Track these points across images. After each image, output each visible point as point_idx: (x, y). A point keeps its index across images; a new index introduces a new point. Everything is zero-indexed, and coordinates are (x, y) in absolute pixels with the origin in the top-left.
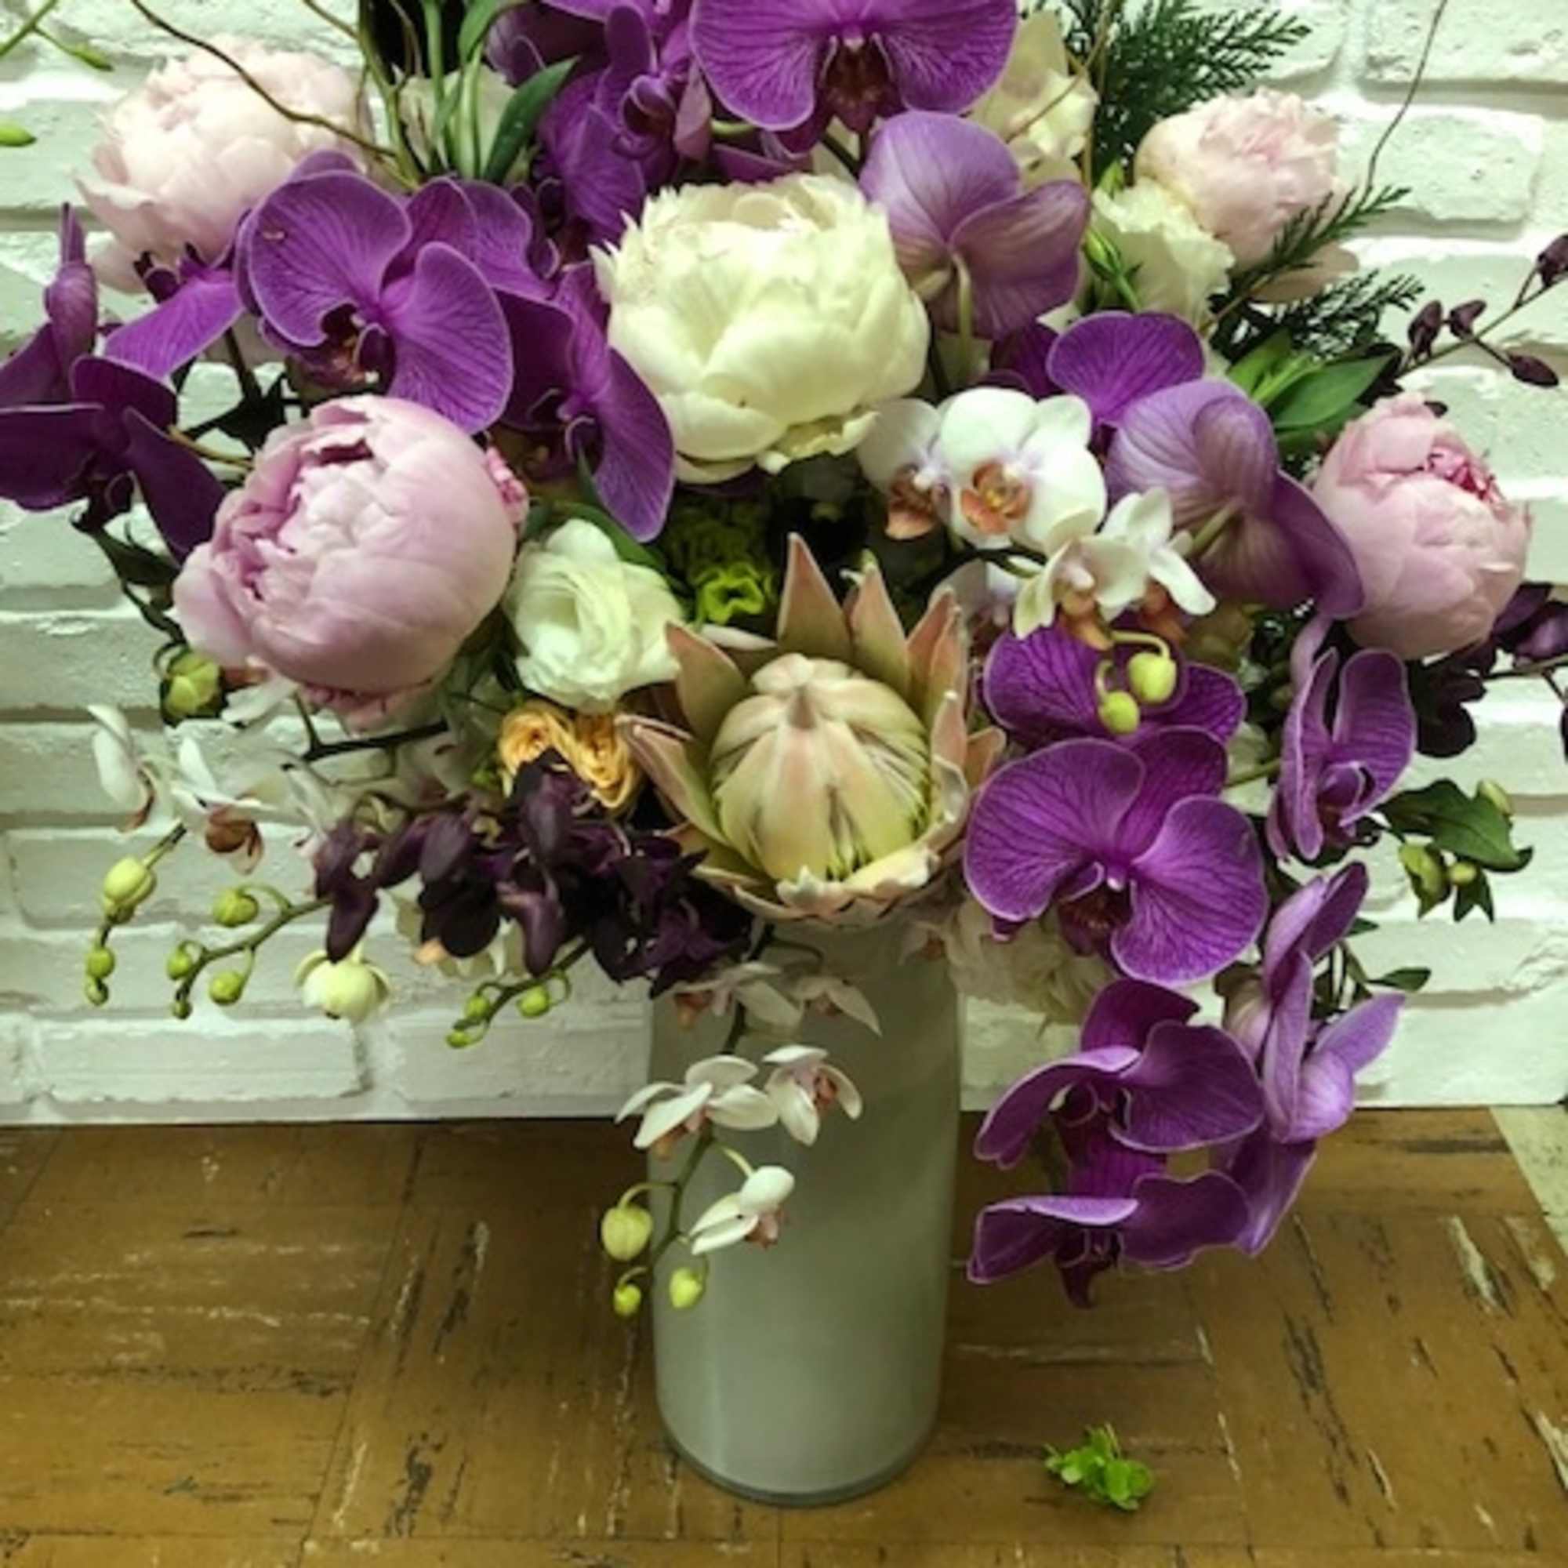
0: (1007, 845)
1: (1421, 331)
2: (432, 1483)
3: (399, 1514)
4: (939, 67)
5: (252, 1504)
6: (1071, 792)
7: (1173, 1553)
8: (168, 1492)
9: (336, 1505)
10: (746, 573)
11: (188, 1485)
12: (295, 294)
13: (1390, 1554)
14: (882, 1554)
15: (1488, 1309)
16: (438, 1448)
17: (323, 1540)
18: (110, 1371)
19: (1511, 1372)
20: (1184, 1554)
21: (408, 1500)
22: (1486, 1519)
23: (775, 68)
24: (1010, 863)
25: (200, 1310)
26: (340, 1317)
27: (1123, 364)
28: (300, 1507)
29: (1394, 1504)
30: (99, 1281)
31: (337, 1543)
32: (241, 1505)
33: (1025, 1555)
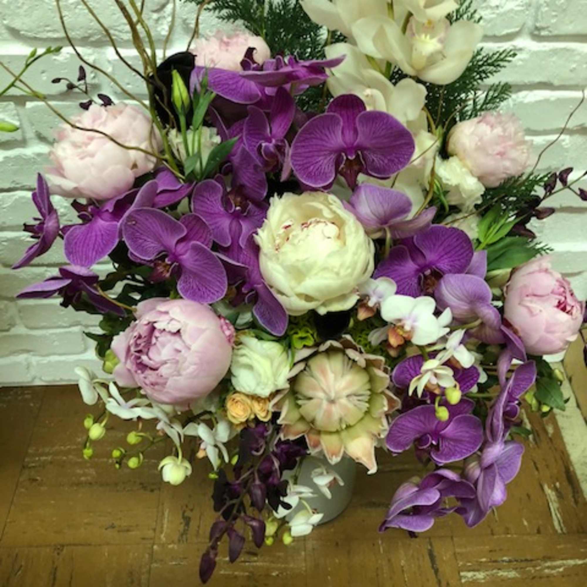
0: (399, 432)
1: (548, 188)
2: (191, 523)
3: (182, 535)
4: (383, 161)
5: (133, 533)
6: (422, 418)
7: (428, 540)
8: (106, 529)
9: (162, 533)
10: (307, 332)
11: (113, 527)
12: (140, 241)
13: (495, 537)
14: (337, 544)
15: (531, 445)
16: (192, 510)
17: (159, 545)
18: (79, 484)
19: (537, 469)
20: (432, 540)
21: (184, 530)
22: (526, 523)
23: (320, 163)
24: (400, 436)
25: (105, 460)
26: (153, 461)
27: (443, 243)
28: (150, 533)
29: (497, 519)
30: (69, 449)
31: (163, 546)
32: (130, 533)
33: (382, 543)
